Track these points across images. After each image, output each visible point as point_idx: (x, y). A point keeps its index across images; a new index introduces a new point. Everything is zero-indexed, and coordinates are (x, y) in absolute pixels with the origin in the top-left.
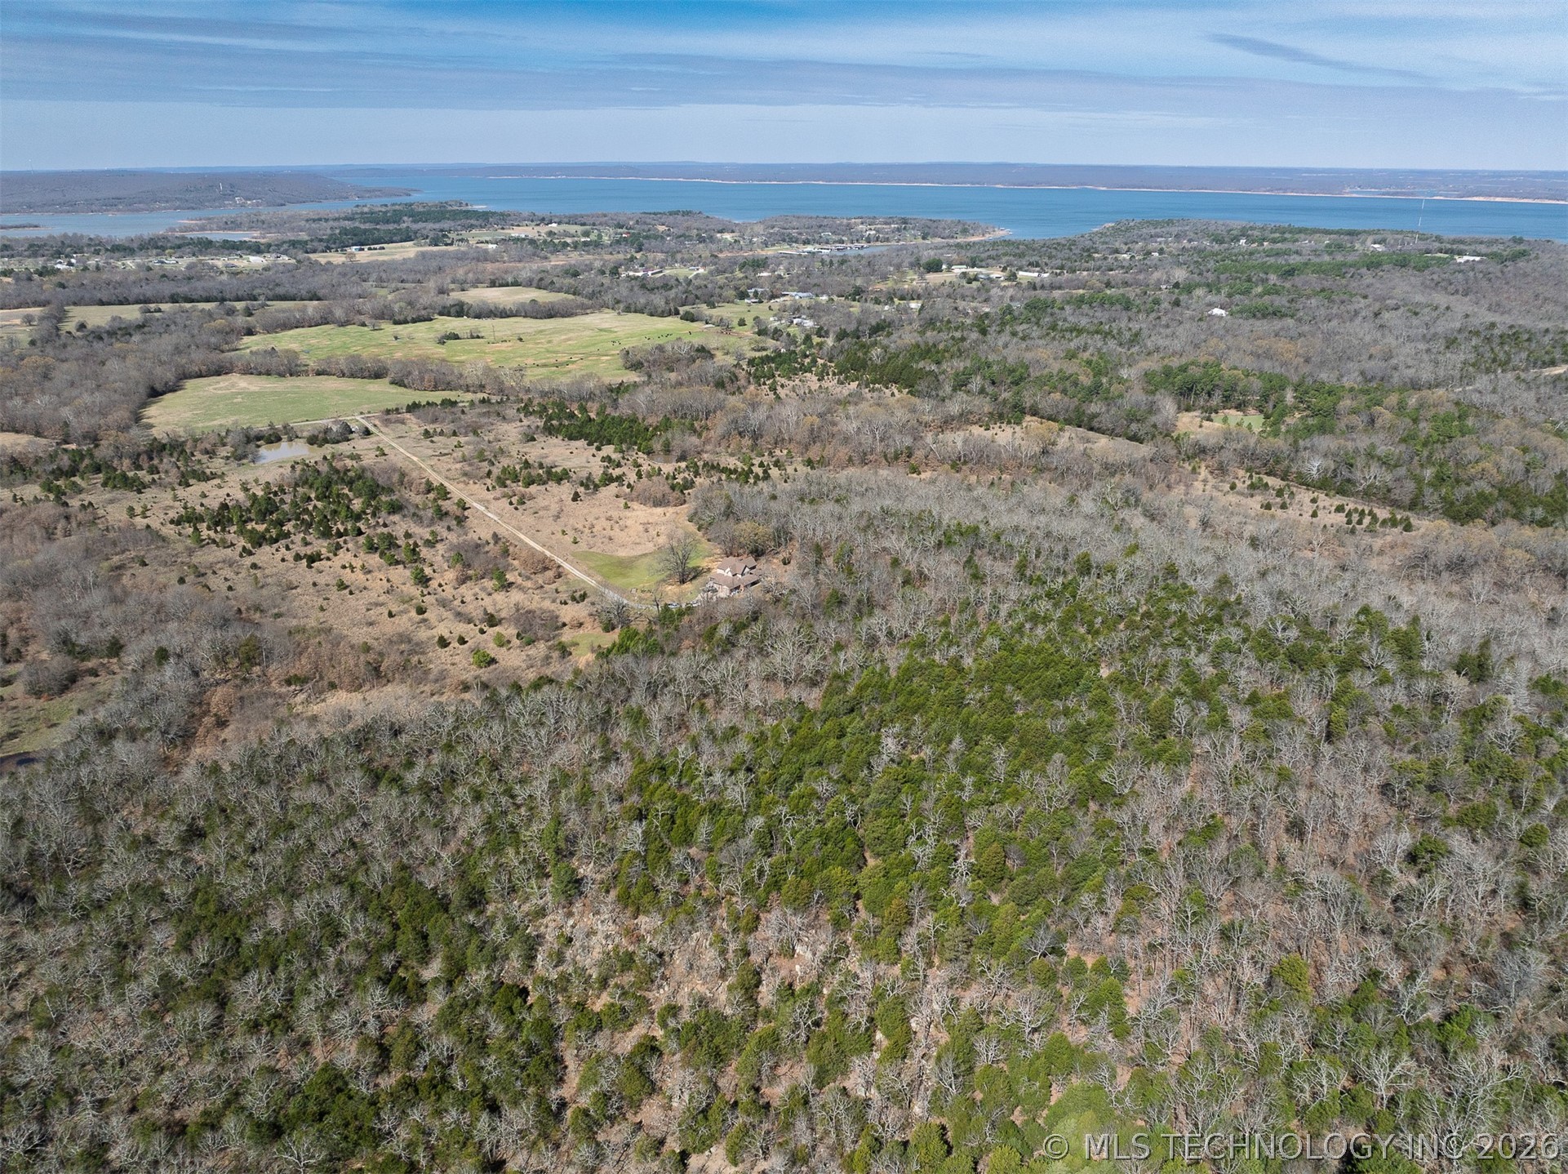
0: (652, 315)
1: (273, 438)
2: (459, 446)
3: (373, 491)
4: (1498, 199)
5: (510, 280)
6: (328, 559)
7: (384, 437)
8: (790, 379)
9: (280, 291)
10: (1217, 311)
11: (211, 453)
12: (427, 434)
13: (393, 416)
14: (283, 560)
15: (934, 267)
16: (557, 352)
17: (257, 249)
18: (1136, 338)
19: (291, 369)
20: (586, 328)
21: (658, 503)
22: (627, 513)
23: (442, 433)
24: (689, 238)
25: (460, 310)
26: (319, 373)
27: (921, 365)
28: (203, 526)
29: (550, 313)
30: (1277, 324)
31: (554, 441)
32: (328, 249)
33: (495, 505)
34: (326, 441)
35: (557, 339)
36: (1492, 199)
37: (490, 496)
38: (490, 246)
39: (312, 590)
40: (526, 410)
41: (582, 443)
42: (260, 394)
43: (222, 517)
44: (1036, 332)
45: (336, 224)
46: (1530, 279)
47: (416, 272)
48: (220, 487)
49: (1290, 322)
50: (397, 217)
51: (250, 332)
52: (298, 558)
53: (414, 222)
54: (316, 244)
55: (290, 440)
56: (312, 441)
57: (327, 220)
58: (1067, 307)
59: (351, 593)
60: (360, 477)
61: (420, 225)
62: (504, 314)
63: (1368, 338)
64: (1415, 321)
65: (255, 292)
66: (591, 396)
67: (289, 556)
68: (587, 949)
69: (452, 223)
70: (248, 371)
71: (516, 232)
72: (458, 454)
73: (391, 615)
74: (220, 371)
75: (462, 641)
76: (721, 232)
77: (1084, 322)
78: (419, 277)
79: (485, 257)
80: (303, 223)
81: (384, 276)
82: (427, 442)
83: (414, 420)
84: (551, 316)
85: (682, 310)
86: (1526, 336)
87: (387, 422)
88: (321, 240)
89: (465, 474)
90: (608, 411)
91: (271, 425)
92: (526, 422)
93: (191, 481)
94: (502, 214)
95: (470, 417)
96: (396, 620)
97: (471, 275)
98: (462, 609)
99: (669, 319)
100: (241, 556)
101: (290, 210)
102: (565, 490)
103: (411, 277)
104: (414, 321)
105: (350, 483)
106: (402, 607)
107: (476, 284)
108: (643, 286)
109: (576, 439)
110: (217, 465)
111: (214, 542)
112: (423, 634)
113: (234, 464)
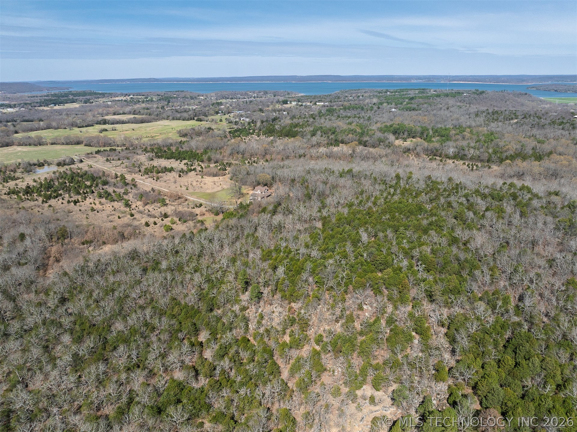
0: (184, 120)
1: (41, 165)
2: (123, 163)
3: (93, 178)
4: (461, 82)
5: (121, 112)
6: (83, 201)
7: (90, 162)
8: (246, 137)
9: (25, 118)
10: (393, 110)
11: (14, 171)
12: (107, 160)
13: (91, 155)
14: (62, 203)
15: (285, 102)
16: (150, 133)
17: (10, 106)
18: (369, 119)
19: (40, 143)
20: (159, 125)
21: (215, 175)
22: (203, 179)
23: (113, 160)
24: (187, 98)
25: (105, 122)
26: (52, 144)
27: (296, 129)
28: (21, 194)
29: (142, 122)
30: (417, 112)
31: (161, 160)
32: (41, 106)
33: (146, 180)
34: (65, 164)
35: (148, 129)
36: (459, 82)
37: (143, 177)
38: (109, 103)
39: (79, 212)
40: (146, 150)
41: (173, 160)
42: (28, 152)
43: (28, 191)
44: (333, 118)
45: (41, 98)
46: (488, 100)
47: (81, 111)
48: (23, 182)
49: (420, 112)
50: (66, 95)
51: (16, 132)
52: (69, 202)
53: (74, 96)
54: (35, 104)
55: (49, 165)
56: (59, 164)
57: (37, 97)
58: (341, 111)
59: (98, 212)
60: (85, 174)
61: (77, 98)
62: (123, 122)
63: (448, 115)
64: (462, 110)
65: (15, 119)
66: (171, 145)
67: (65, 202)
68: (272, 319)
69: (90, 97)
70: (20, 145)
71: (117, 99)
72: (122, 165)
73: (119, 218)
74: (7, 145)
75: (155, 223)
76: (198, 96)
77: (349, 115)
78: (83, 113)
79: (108, 106)
80: (27, 98)
81: (68, 113)
82: (109, 163)
83: (99, 156)
84: (143, 123)
85: (196, 118)
86: (500, 112)
87: (89, 158)
88: (37, 103)
89: (129, 172)
90: (180, 149)
91: (38, 161)
92: (146, 155)
93: (9, 181)
94: (109, 93)
95: (123, 154)
96: (122, 219)
97: (105, 111)
98: (150, 213)
99: (191, 121)
100: (42, 203)
101: (18, 95)
102: (173, 174)
103: (80, 113)
104: (86, 126)
105: (82, 176)
106: (123, 215)
107: (107, 114)
108: (177, 111)
109: (170, 159)
110: (18, 174)
111: (28, 199)
112: (136, 223)
113: (26, 174)
